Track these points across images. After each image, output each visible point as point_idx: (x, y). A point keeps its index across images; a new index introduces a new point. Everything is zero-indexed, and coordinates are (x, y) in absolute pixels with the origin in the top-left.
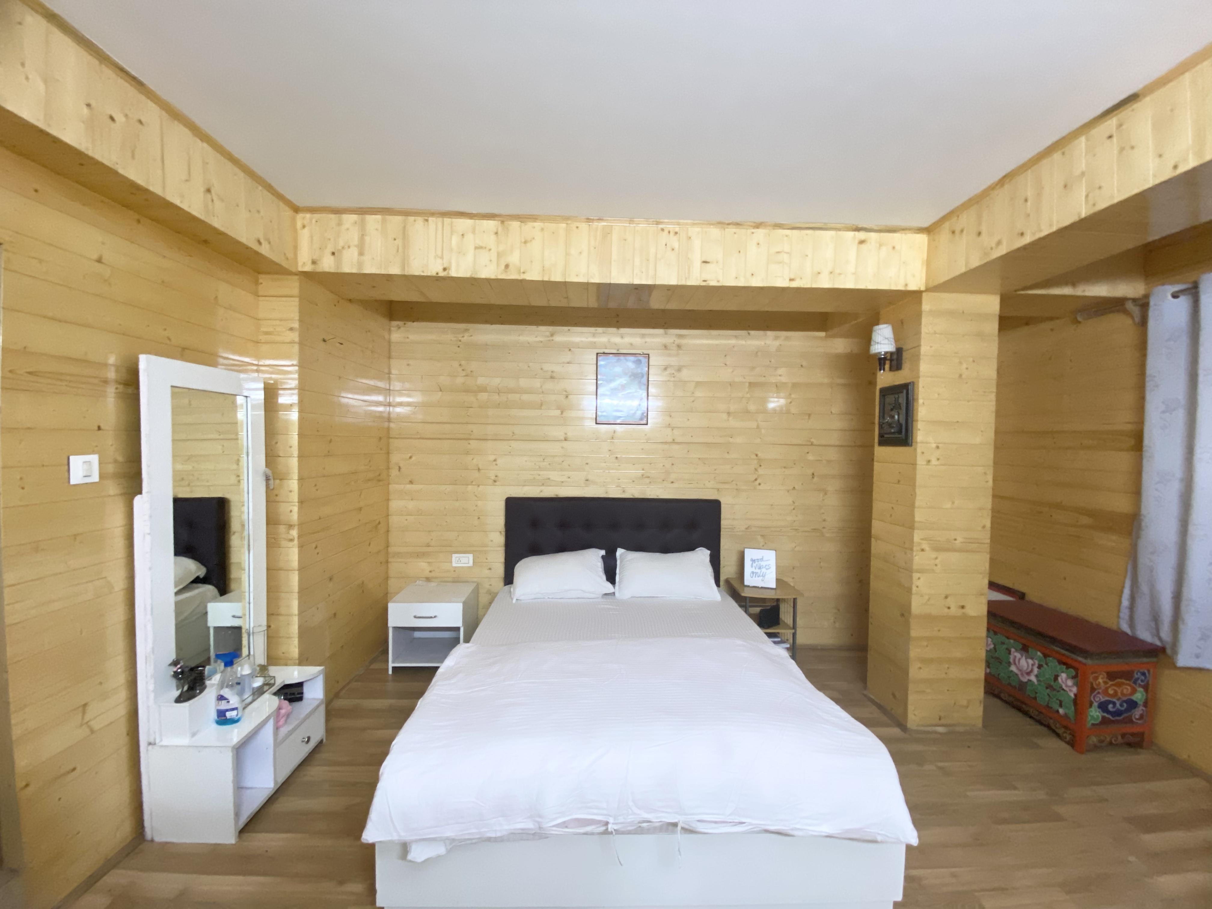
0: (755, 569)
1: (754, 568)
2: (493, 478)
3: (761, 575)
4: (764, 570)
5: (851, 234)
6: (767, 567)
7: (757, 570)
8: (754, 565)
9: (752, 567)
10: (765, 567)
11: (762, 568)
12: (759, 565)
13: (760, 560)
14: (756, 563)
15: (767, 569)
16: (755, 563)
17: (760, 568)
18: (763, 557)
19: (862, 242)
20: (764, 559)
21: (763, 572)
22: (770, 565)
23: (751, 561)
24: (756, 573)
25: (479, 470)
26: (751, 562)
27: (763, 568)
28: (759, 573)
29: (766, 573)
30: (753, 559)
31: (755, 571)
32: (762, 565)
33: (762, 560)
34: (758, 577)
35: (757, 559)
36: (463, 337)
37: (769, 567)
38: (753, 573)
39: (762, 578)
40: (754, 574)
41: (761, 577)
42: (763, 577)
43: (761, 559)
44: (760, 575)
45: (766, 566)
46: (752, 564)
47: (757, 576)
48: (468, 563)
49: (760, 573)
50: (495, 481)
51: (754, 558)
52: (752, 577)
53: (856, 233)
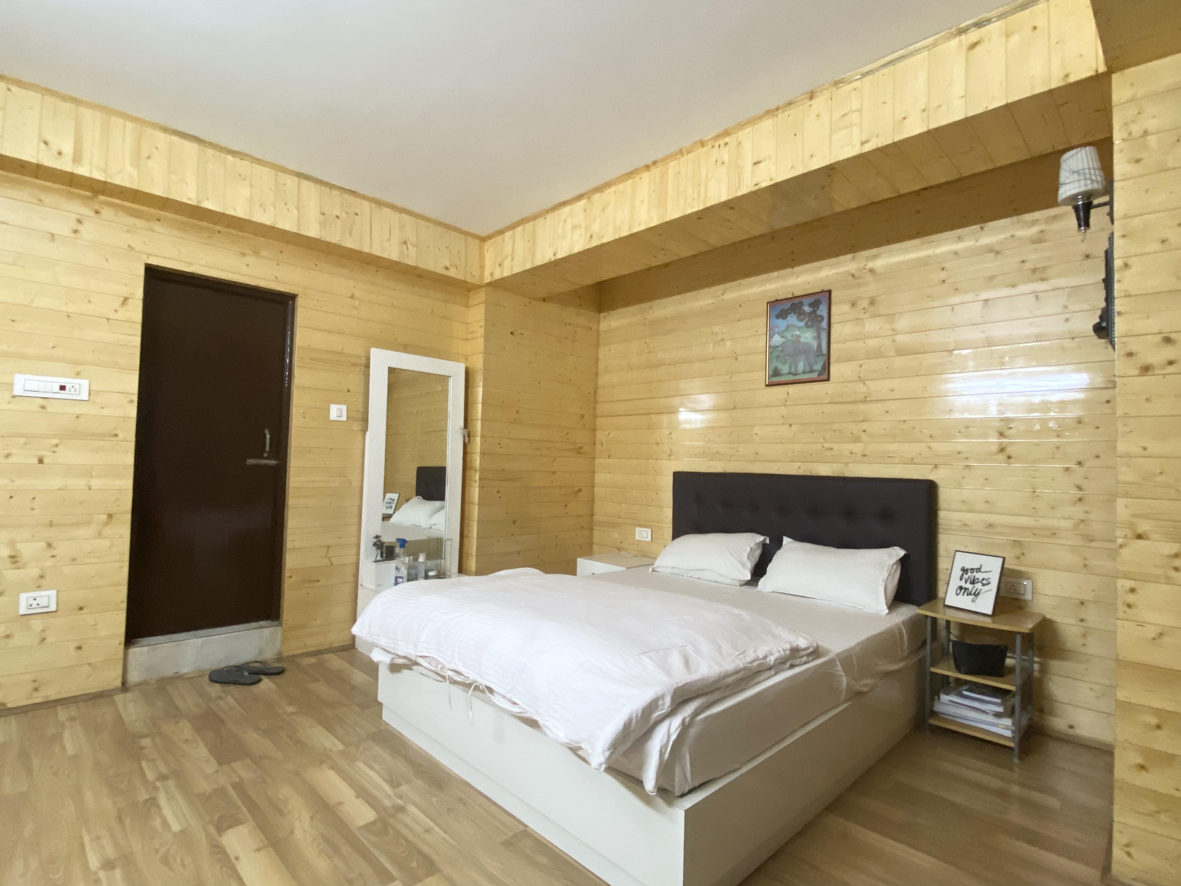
0: (966, 582)
1: (964, 580)
2: (668, 452)
3: (973, 592)
4: (979, 586)
5: (955, 42)
6: (985, 582)
7: (969, 586)
8: (966, 576)
9: (961, 579)
10: (981, 582)
11: (976, 581)
12: (972, 577)
13: (975, 570)
14: (969, 574)
15: (983, 585)
16: (966, 574)
17: (973, 582)
18: (981, 566)
19: (973, 46)
20: (982, 570)
21: (977, 589)
22: (989, 579)
23: (962, 570)
24: (966, 589)
25: (657, 444)
26: (962, 572)
27: (978, 582)
28: (970, 591)
29: (981, 590)
30: (966, 568)
31: (964, 586)
32: (978, 579)
33: (979, 570)
34: (968, 595)
35: (972, 569)
36: (648, 315)
37: (987, 582)
38: (961, 588)
39: (973, 596)
40: (963, 591)
41: (971, 595)
42: (975, 595)
43: (977, 569)
44: (971, 592)
45: (983, 579)
46: (963, 575)
47: (966, 593)
48: (647, 538)
49: (972, 590)
50: (670, 455)
51: (968, 566)
52: (957, 595)
53: (963, 37)
